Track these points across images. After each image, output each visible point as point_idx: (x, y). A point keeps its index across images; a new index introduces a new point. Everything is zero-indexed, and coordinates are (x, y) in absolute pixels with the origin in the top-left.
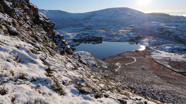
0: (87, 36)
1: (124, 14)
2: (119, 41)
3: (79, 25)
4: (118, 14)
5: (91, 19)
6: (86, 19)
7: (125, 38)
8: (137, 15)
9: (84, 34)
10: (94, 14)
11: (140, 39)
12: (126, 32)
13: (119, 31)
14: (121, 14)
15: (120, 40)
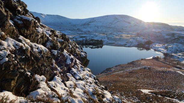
0: (84, 39)
1: (124, 21)
2: (124, 46)
3: (77, 30)
4: (117, 21)
5: (90, 25)
6: (85, 25)
7: (131, 43)
8: (137, 23)
9: (81, 37)
10: (93, 20)
11: (151, 44)
12: (131, 36)
13: (122, 35)
14: (121, 21)
15: (126, 45)
